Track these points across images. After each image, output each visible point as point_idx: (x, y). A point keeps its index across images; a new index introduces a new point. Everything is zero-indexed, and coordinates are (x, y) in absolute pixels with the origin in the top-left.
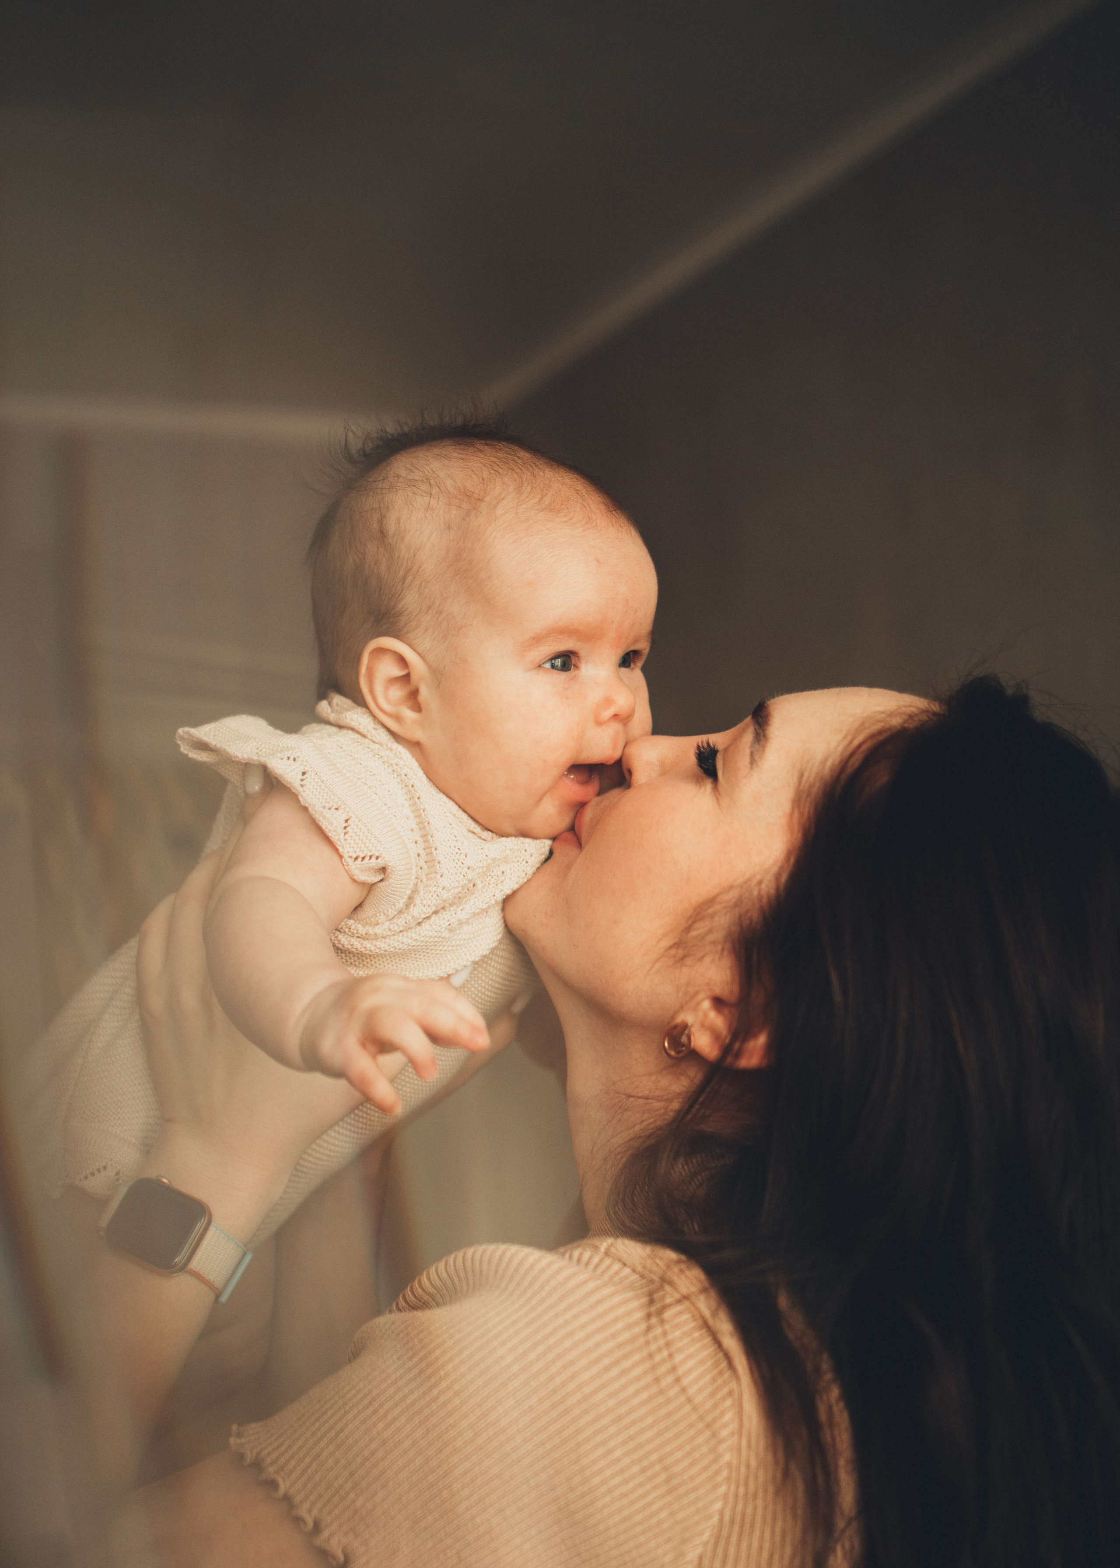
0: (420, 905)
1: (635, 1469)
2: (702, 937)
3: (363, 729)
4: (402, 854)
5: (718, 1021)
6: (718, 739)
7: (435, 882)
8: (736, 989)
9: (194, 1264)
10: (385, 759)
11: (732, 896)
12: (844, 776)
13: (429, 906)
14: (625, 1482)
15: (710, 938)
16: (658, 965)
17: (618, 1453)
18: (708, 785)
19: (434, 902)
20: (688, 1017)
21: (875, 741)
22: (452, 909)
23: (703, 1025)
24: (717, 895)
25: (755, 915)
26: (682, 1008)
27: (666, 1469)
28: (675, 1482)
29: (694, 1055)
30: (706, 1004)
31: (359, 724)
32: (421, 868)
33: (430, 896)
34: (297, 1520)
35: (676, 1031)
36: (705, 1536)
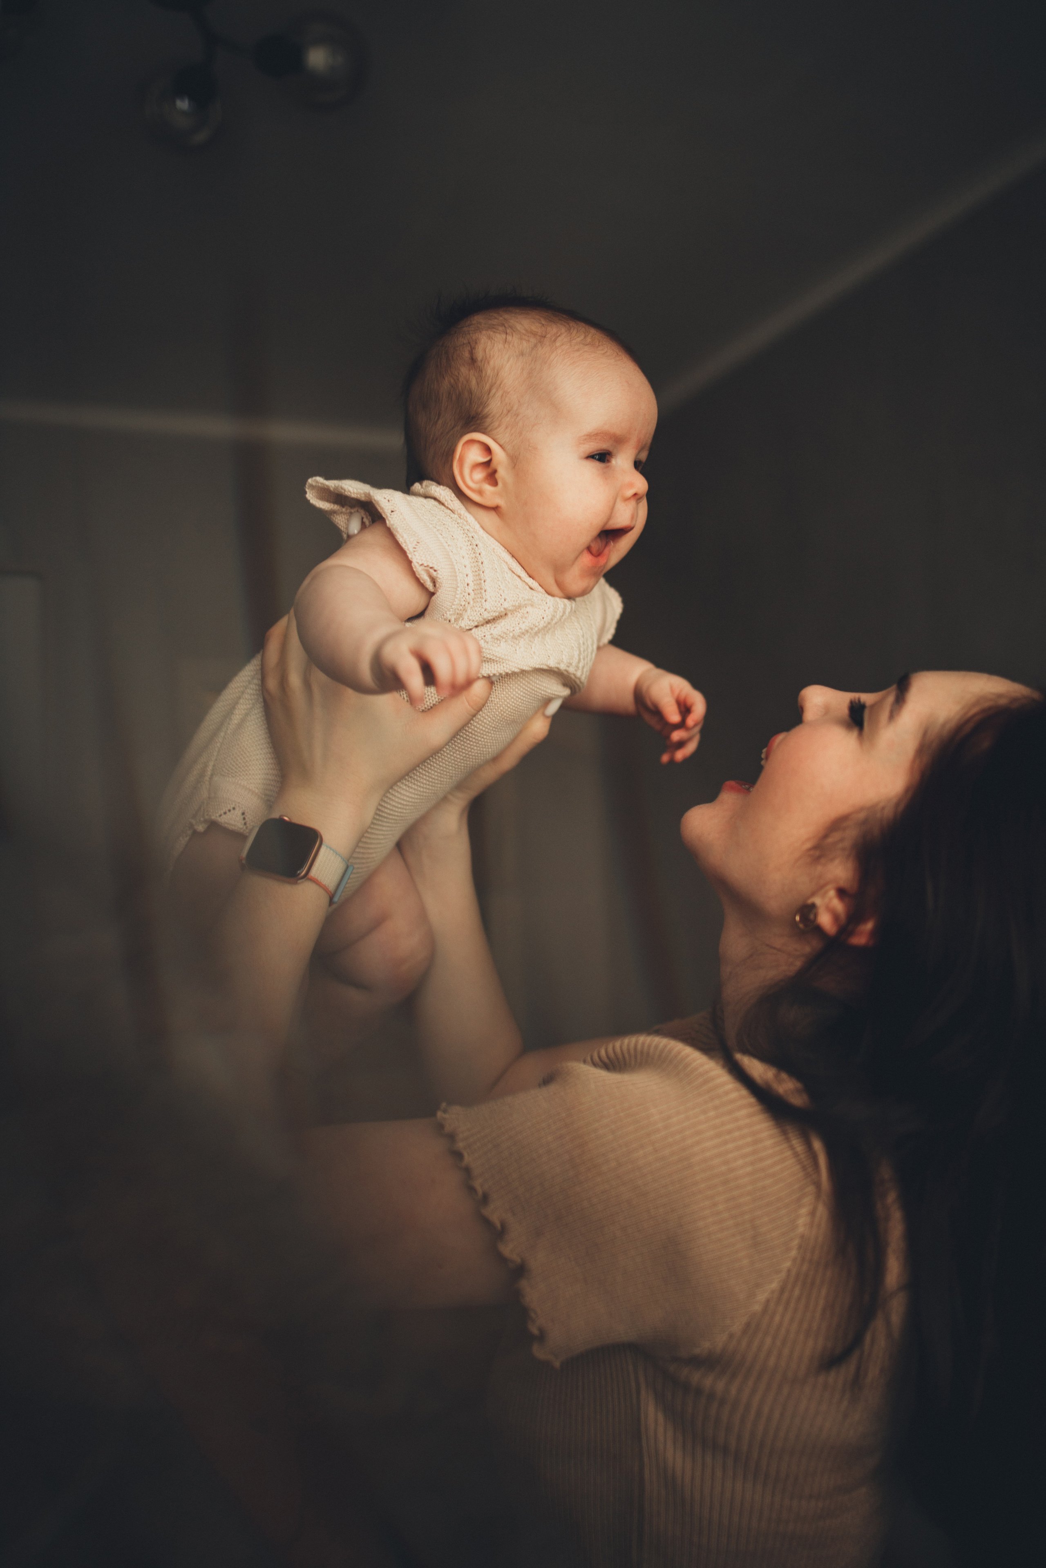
0: (467, 619)
2: (834, 844)
3: (443, 498)
4: (451, 576)
5: (838, 905)
6: (867, 698)
7: (480, 605)
8: (855, 885)
9: (314, 873)
10: (461, 525)
11: (862, 816)
12: (958, 738)
13: (473, 621)
15: (840, 845)
16: (801, 862)
17: (720, 1207)
18: (855, 734)
19: (477, 618)
20: (818, 901)
21: (985, 715)
22: (488, 625)
23: (827, 908)
24: (851, 814)
25: (877, 832)
26: (813, 894)
27: (754, 1228)
28: (759, 1239)
29: (818, 930)
30: (832, 893)
31: (440, 495)
32: (469, 594)
33: (475, 614)
34: (471, 1189)
35: (807, 910)
36: (774, 1285)
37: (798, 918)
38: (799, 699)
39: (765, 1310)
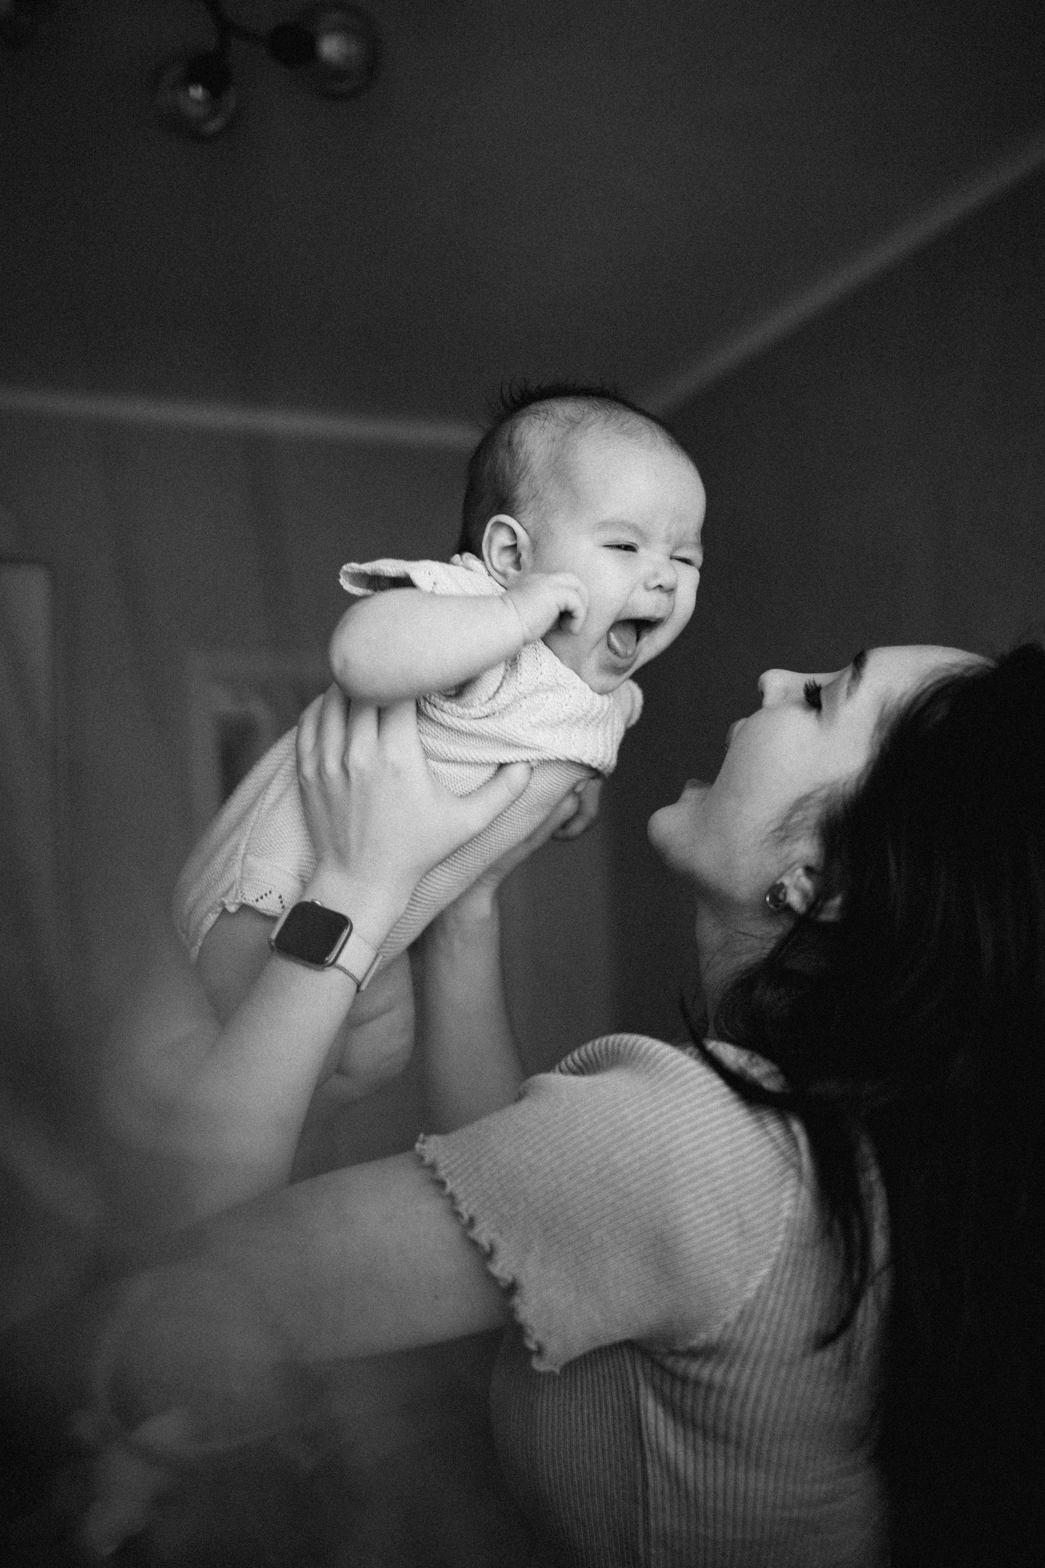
1: (716, 1213)
2: (798, 824)
5: (807, 884)
6: (821, 679)
8: (822, 862)
9: (341, 961)
11: (823, 793)
12: (915, 710)
14: (707, 1222)
15: (806, 824)
16: (766, 845)
17: (704, 1199)
18: (813, 714)
20: (786, 881)
21: (938, 686)
23: (796, 887)
24: (812, 793)
25: (839, 807)
26: (781, 876)
27: (739, 1216)
28: (746, 1227)
29: (788, 908)
30: (800, 871)
34: (457, 1214)
35: (776, 890)
36: (765, 1272)
37: (768, 899)
38: (759, 685)
39: (758, 1296)
